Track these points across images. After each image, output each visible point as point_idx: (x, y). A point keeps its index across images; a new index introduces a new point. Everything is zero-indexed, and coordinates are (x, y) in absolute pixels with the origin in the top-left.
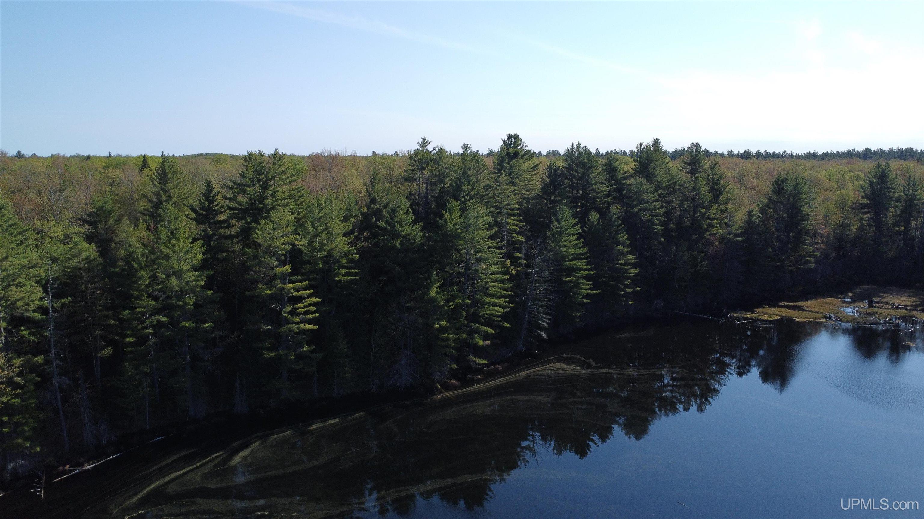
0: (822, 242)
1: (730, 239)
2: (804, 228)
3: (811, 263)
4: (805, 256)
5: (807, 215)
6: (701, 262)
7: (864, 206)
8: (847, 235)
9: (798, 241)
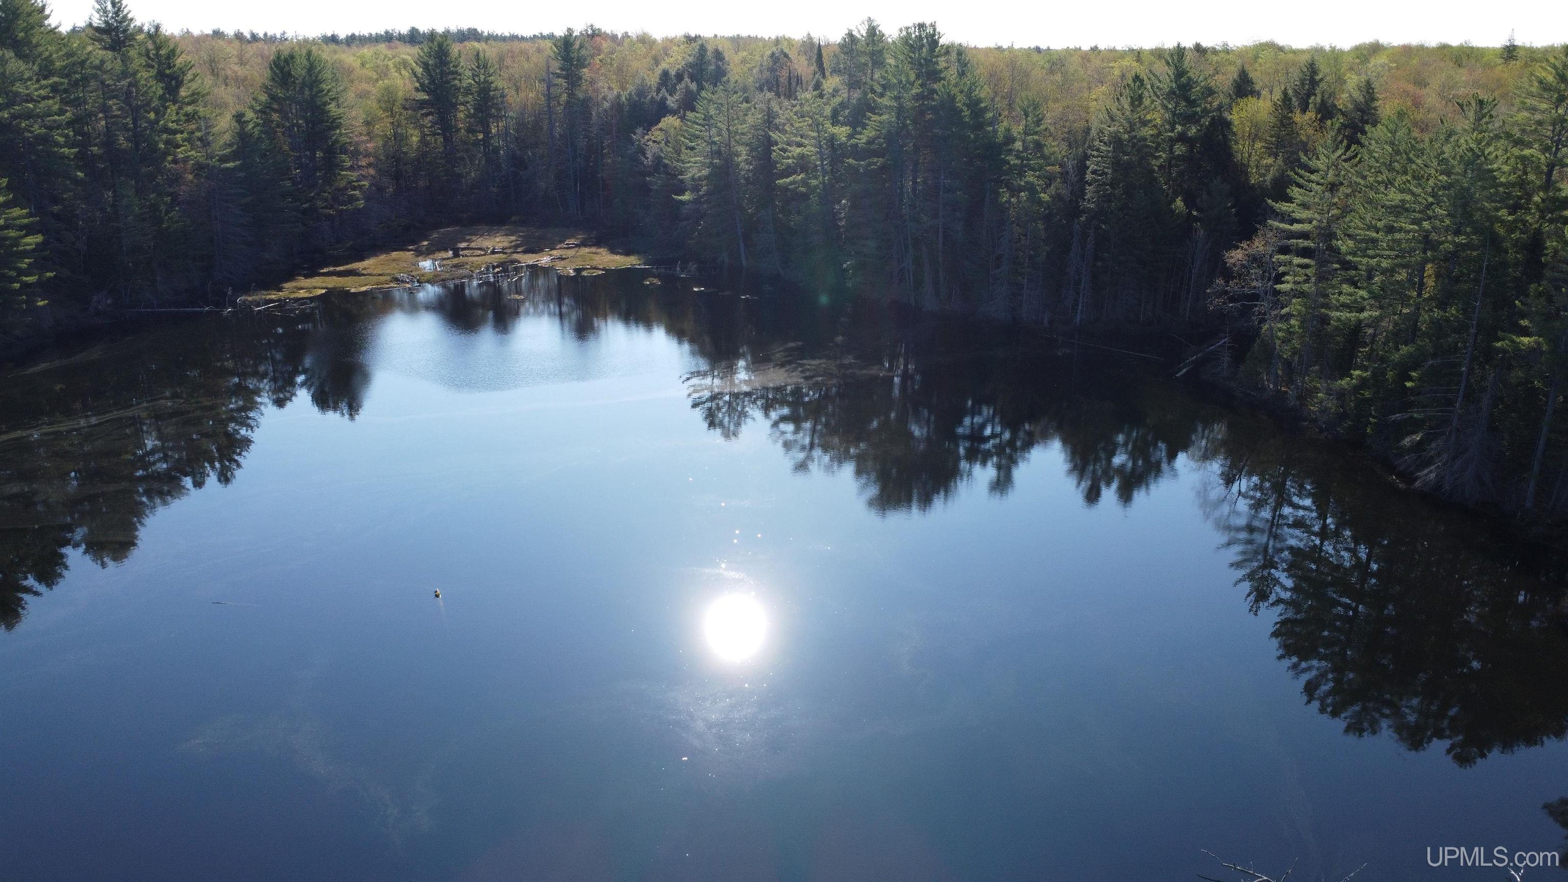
0: (370, 165)
1: (213, 167)
2: (337, 141)
3: (358, 199)
4: (345, 189)
5: (337, 118)
6: (167, 213)
7: (422, 104)
8: (405, 153)
9: (331, 165)
